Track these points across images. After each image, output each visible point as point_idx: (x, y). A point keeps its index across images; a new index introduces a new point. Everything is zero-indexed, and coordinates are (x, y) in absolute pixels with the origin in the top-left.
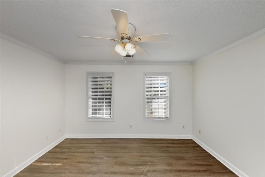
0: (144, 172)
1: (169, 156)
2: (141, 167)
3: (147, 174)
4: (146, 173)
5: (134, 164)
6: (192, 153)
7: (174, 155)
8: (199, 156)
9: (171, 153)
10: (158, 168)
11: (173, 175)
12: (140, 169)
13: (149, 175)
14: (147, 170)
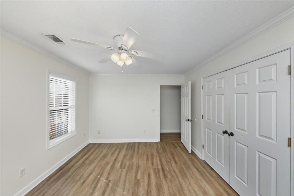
0: (107, 182)
1: (99, 162)
2: (99, 185)
3: (110, 180)
4: (108, 180)
5: (91, 191)
6: (104, 149)
7: (98, 159)
8: (109, 147)
9: (96, 159)
10: (107, 171)
11: (117, 163)
12: (101, 186)
13: (112, 179)
14: (106, 180)
